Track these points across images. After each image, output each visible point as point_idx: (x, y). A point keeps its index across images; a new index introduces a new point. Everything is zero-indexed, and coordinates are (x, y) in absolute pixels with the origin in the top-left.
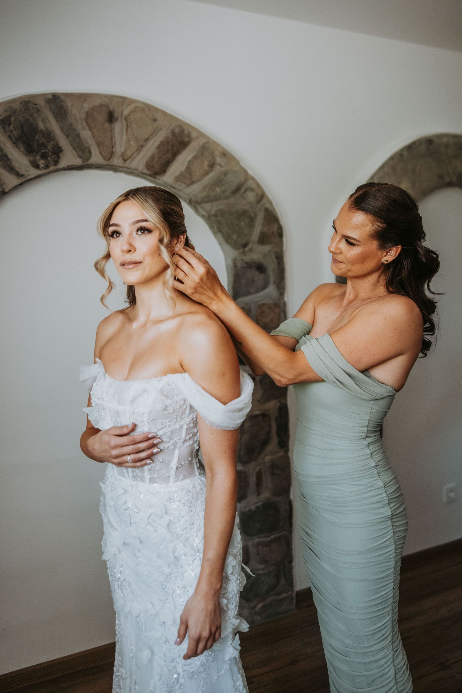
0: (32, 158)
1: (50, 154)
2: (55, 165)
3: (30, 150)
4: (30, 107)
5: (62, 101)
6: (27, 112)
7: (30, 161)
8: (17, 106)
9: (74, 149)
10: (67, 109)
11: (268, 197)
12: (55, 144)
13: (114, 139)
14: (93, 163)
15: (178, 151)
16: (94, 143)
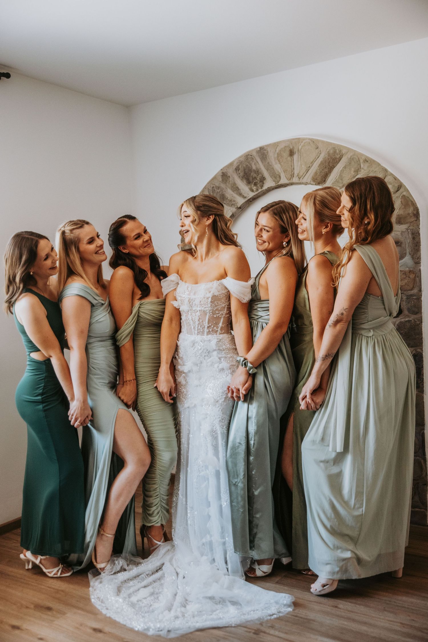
0: (249, 187)
1: (259, 182)
2: (261, 188)
3: (249, 182)
4: (249, 158)
5: (265, 150)
6: (247, 161)
7: (249, 188)
8: (242, 159)
9: (271, 177)
10: (268, 154)
11: (405, 186)
12: (262, 176)
13: (293, 166)
14: (282, 183)
15: (333, 166)
16: (282, 170)
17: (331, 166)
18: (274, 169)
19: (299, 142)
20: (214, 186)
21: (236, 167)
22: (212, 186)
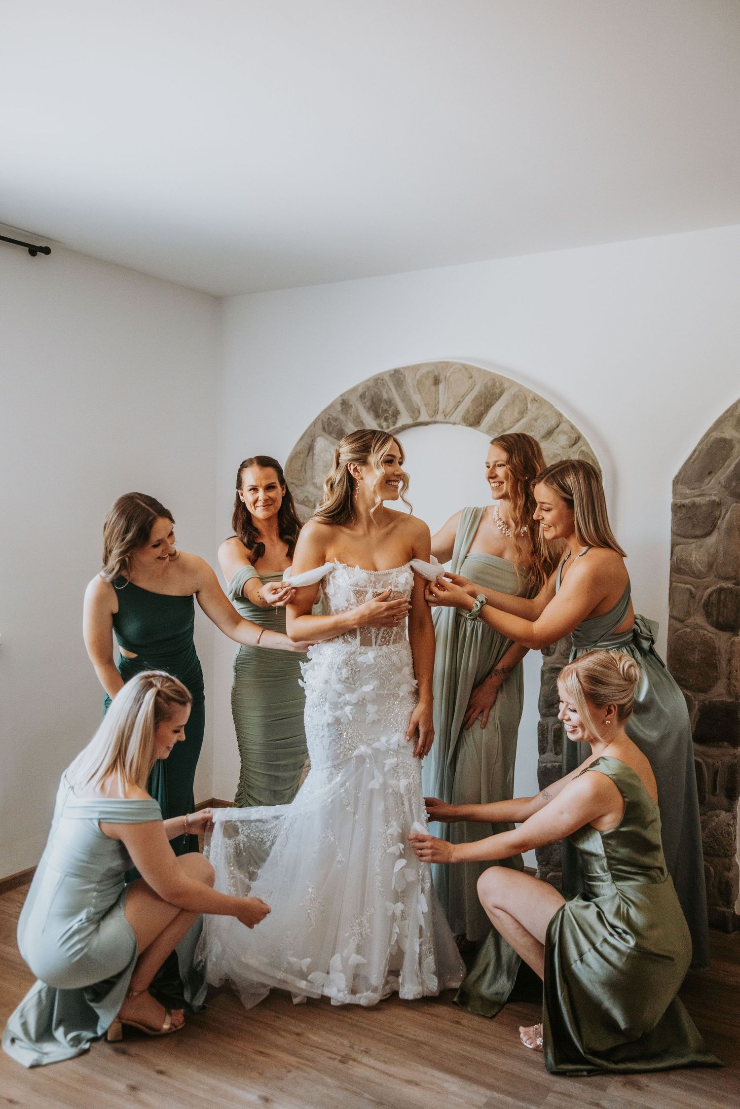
0: (378, 422)
1: (391, 417)
2: (394, 425)
3: (377, 416)
4: (379, 383)
5: (401, 374)
6: (376, 387)
7: (377, 424)
8: (371, 384)
9: (408, 411)
10: (405, 380)
11: (584, 438)
12: (395, 408)
13: (437, 398)
14: (420, 421)
15: (491, 403)
16: (423, 404)
17: (488, 403)
18: (411, 400)
19: (447, 367)
20: (330, 416)
21: (362, 394)
22: (327, 417)
